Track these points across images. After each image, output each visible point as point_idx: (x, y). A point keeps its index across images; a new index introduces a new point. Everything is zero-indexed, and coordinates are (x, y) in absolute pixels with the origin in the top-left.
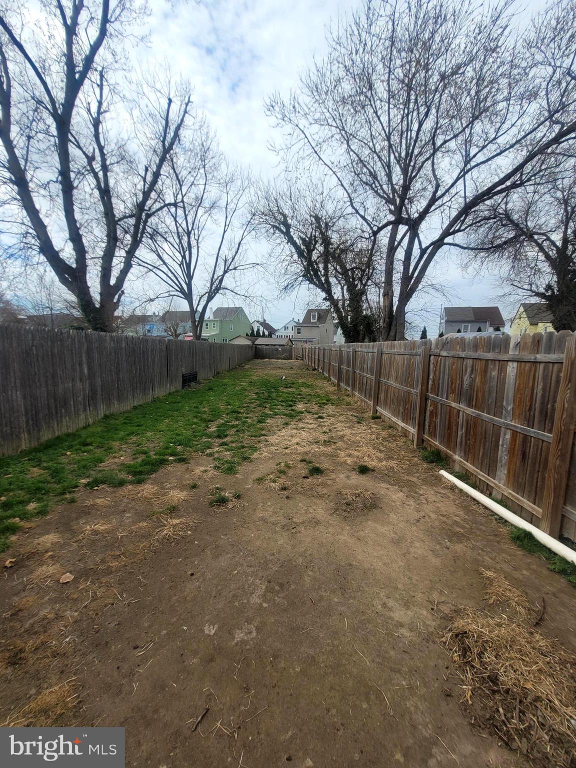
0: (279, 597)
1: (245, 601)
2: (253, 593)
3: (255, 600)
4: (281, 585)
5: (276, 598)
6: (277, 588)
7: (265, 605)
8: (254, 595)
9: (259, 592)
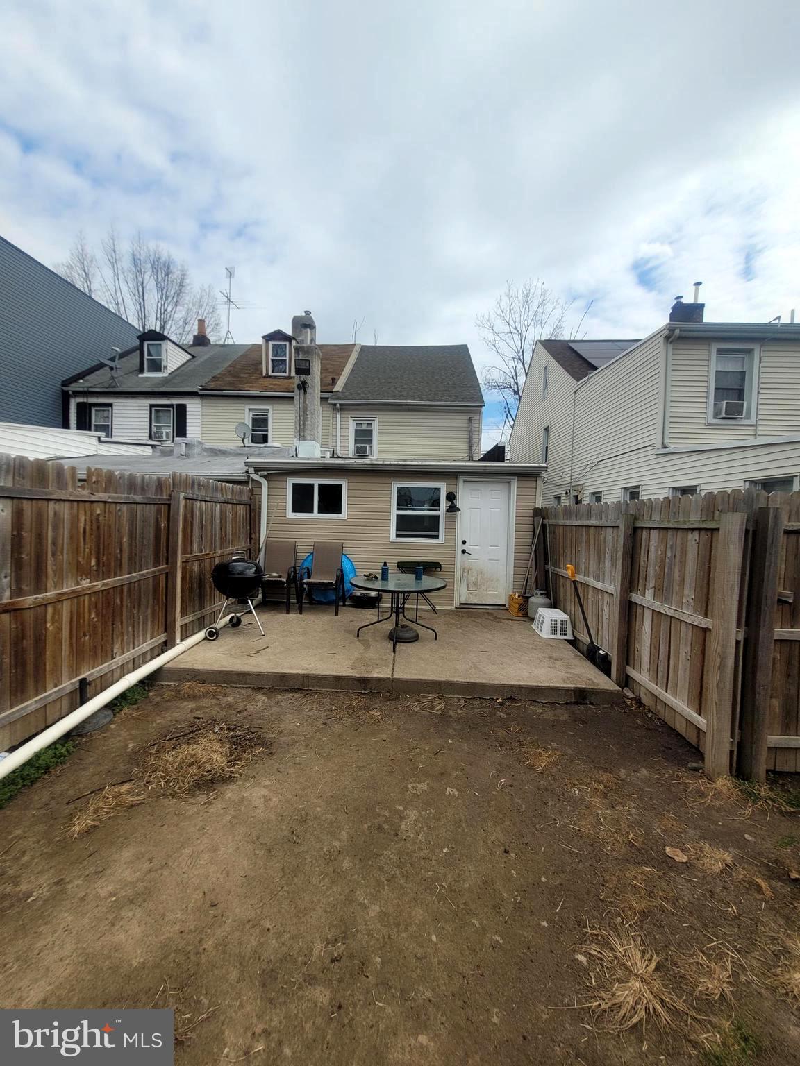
0: (384, 816)
1: (423, 813)
2: (415, 820)
3: (413, 814)
4: (380, 828)
5: (387, 815)
6: (386, 827)
7: (401, 808)
8: (414, 818)
9: (408, 822)
